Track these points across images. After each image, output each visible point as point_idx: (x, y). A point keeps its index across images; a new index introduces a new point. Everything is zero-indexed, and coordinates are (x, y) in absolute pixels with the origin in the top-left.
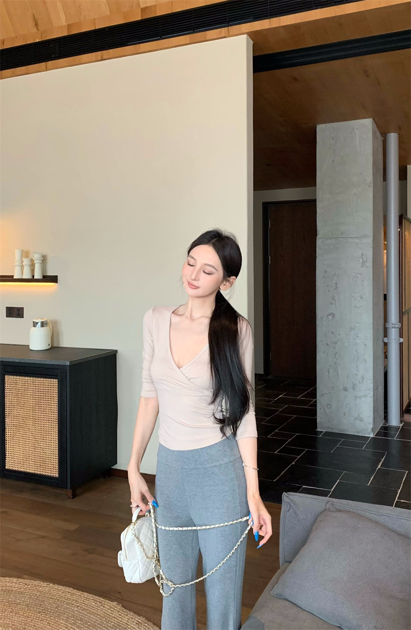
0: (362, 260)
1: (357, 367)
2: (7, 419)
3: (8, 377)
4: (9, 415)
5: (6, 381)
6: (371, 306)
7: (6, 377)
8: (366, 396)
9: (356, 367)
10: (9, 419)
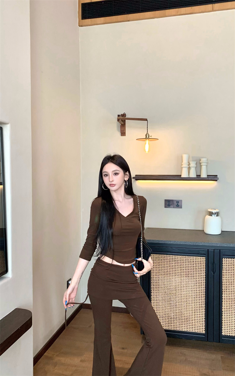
2: (224, 294)
3: (226, 259)
4: (226, 291)
5: (224, 263)
7: (224, 259)
10: (226, 294)
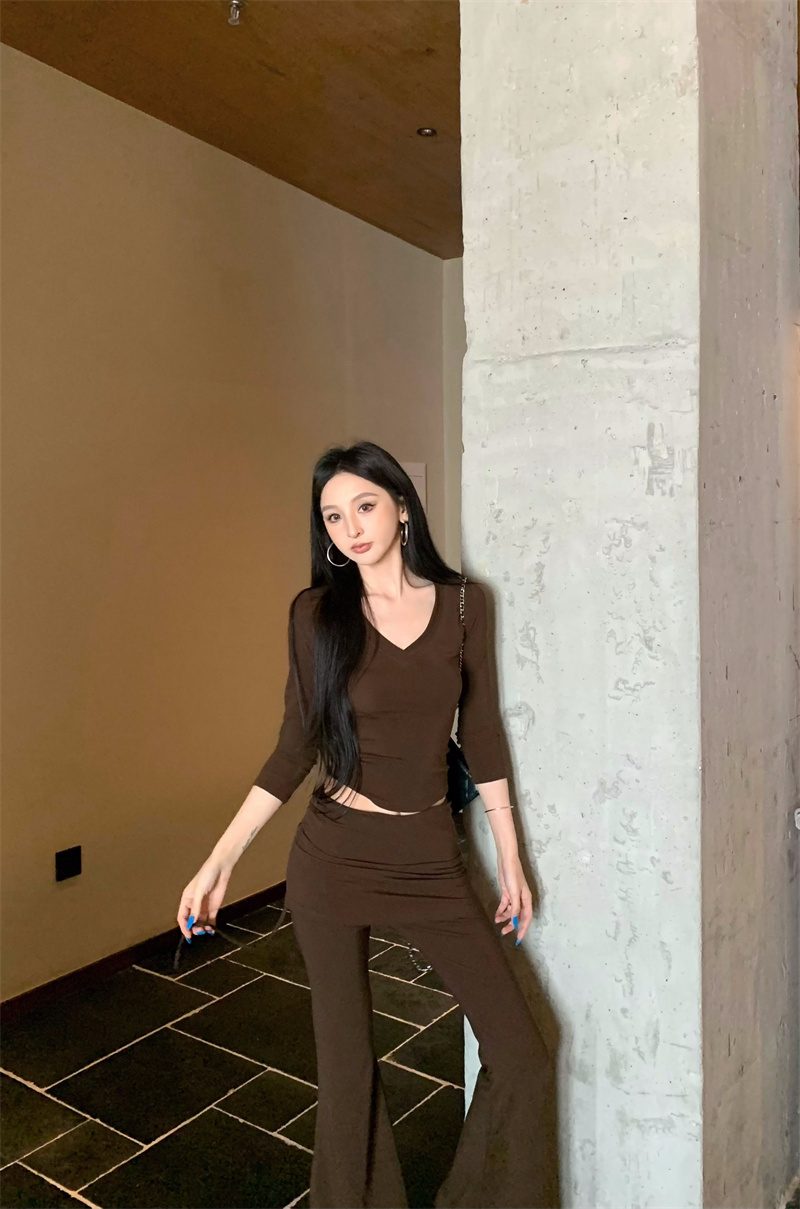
0: (653, 457)
1: (629, 975)
6: (691, 686)
8: (668, 1125)
9: (621, 976)
